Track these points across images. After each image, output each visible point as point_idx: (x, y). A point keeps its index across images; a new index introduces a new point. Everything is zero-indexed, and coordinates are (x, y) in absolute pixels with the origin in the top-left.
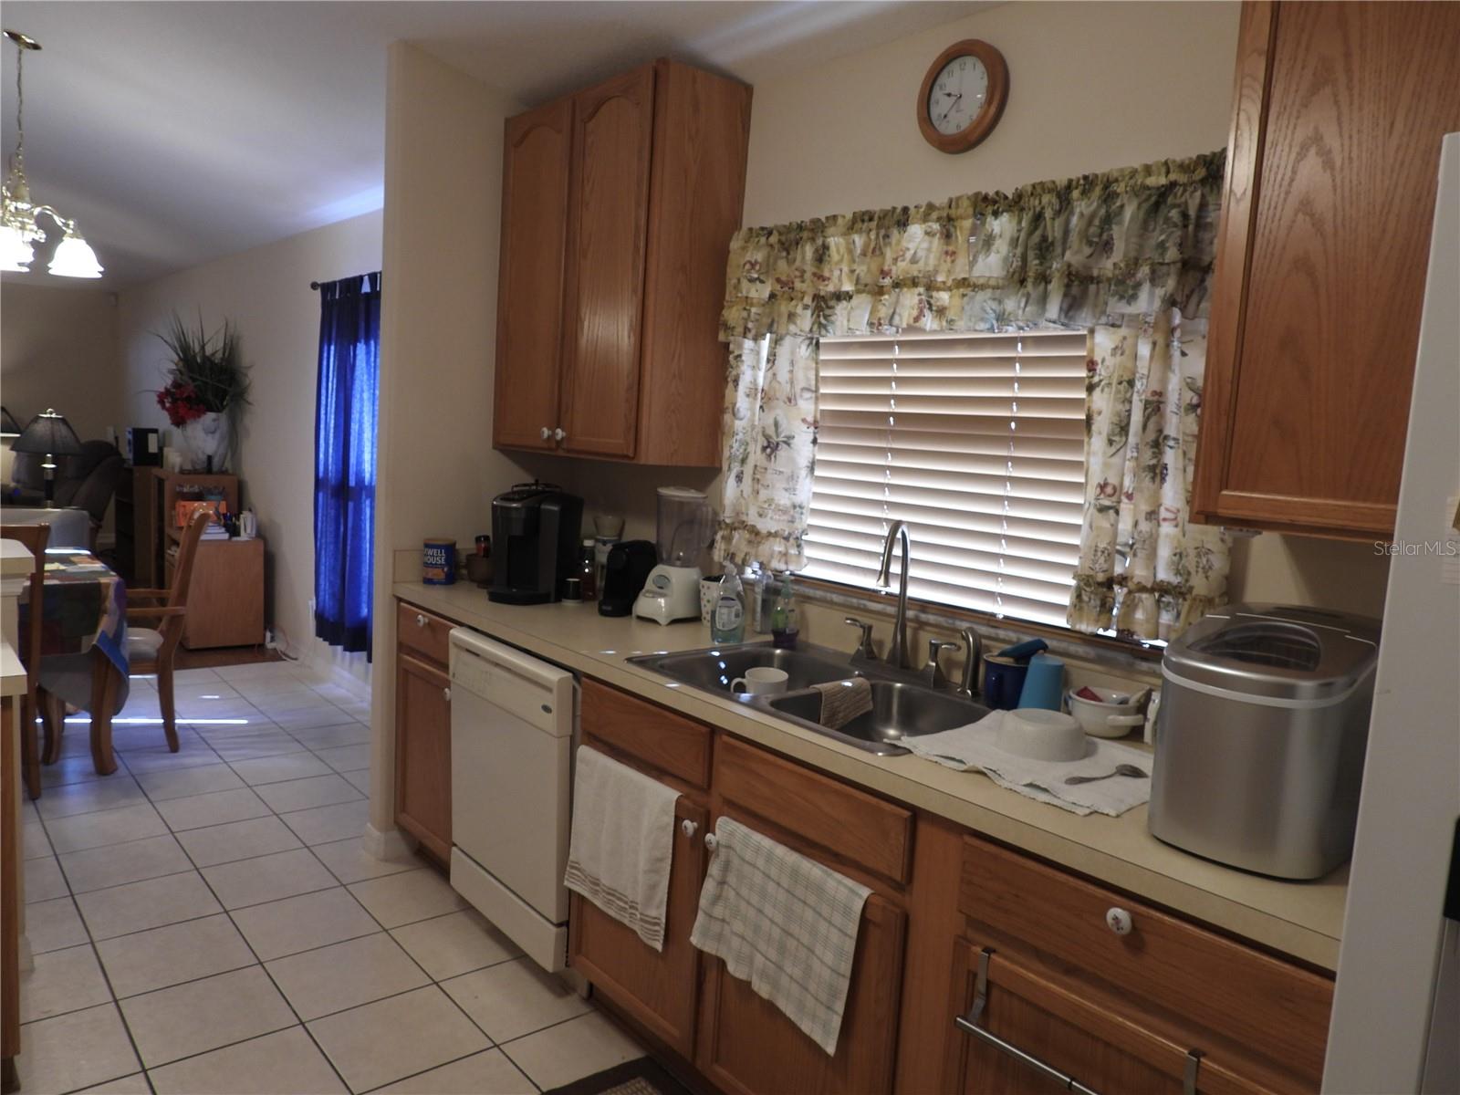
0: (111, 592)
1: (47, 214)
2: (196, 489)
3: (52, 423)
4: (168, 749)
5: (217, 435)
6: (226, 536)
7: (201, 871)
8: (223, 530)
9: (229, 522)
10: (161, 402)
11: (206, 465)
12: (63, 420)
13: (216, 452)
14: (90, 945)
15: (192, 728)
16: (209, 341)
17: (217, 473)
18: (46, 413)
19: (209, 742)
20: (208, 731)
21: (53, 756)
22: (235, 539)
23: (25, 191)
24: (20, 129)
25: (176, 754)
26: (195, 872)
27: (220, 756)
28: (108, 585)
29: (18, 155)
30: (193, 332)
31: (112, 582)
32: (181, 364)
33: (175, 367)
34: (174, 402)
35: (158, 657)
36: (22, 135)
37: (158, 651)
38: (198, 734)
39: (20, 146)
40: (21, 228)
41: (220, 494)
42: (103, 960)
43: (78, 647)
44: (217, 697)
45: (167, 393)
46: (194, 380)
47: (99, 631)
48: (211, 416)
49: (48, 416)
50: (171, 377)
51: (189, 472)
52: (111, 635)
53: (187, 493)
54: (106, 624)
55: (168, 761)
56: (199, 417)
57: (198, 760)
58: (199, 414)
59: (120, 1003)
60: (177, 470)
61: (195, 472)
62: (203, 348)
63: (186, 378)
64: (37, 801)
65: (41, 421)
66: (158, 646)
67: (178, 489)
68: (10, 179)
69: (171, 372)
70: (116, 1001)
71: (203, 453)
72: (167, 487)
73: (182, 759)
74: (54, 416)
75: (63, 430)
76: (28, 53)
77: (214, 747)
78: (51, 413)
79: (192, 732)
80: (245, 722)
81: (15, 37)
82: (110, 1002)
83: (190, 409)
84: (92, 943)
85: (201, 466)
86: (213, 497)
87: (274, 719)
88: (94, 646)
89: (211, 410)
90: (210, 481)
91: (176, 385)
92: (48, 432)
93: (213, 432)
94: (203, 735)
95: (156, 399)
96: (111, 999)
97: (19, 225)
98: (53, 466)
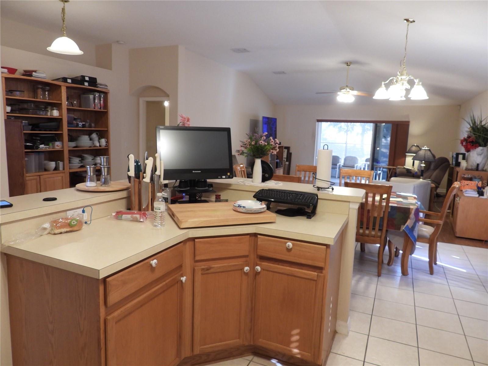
0: (413, 212)
1: (411, 79)
2: (470, 176)
3: (425, 151)
4: (429, 272)
5: (482, 156)
6: (477, 195)
7: (417, 326)
8: (476, 193)
9: (480, 190)
10: (462, 143)
11: (476, 167)
12: (429, 150)
13: (481, 163)
14: (367, 336)
15: (443, 267)
16: (484, 120)
17: (480, 171)
18: (424, 147)
19: (446, 275)
20: (450, 271)
21: (391, 263)
22: (481, 197)
23: (405, 72)
24: (406, 51)
25: (431, 276)
26: (415, 325)
27: (448, 282)
28: (412, 209)
29: (404, 60)
30: (478, 117)
31: (414, 208)
32: (471, 129)
33: (468, 130)
34: (467, 143)
35: (430, 238)
36: (406, 53)
37: (430, 236)
38: (444, 270)
39: (405, 57)
40: (402, 85)
41: (480, 179)
42: (368, 344)
43: (399, 229)
44: (458, 258)
45: (465, 140)
46: (475, 134)
47: (406, 225)
48: (480, 148)
49: (425, 148)
50: (467, 133)
51: (469, 170)
52: (410, 227)
53: (466, 178)
54: (409, 223)
55: (428, 277)
56: (475, 149)
57: (438, 281)
58: (476, 147)
59: (365, 363)
60: (464, 168)
61: (472, 170)
62: (481, 122)
63: (472, 134)
64: (379, 277)
65: (422, 150)
66: (431, 233)
67: (463, 176)
68: (400, 69)
69: (467, 131)
70: (364, 362)
71: (476, 163)
72: (459, 174)
73: (433, 278)
74: (426, 148)
75: (429, 153)
76: (411, 24)
77: (447, 277)
78: (426, 147)
79: (442, 269)
80: (465, 271)
81: (407, 20)
82: (362, 361)
83: (473, 145)
84: (368, 336)
85: (474, 167)
86: (476, 180)
87: (478, 274)
88: (404, 230)
89: (480, 146)
90: (476, 173)
91: (469, 137)
92: (424, 154)
93: (481, 155)
94: (445, 271)
95: (460, 142)
96: (363, 360)
97: (401, 84)
98: (424, 165)
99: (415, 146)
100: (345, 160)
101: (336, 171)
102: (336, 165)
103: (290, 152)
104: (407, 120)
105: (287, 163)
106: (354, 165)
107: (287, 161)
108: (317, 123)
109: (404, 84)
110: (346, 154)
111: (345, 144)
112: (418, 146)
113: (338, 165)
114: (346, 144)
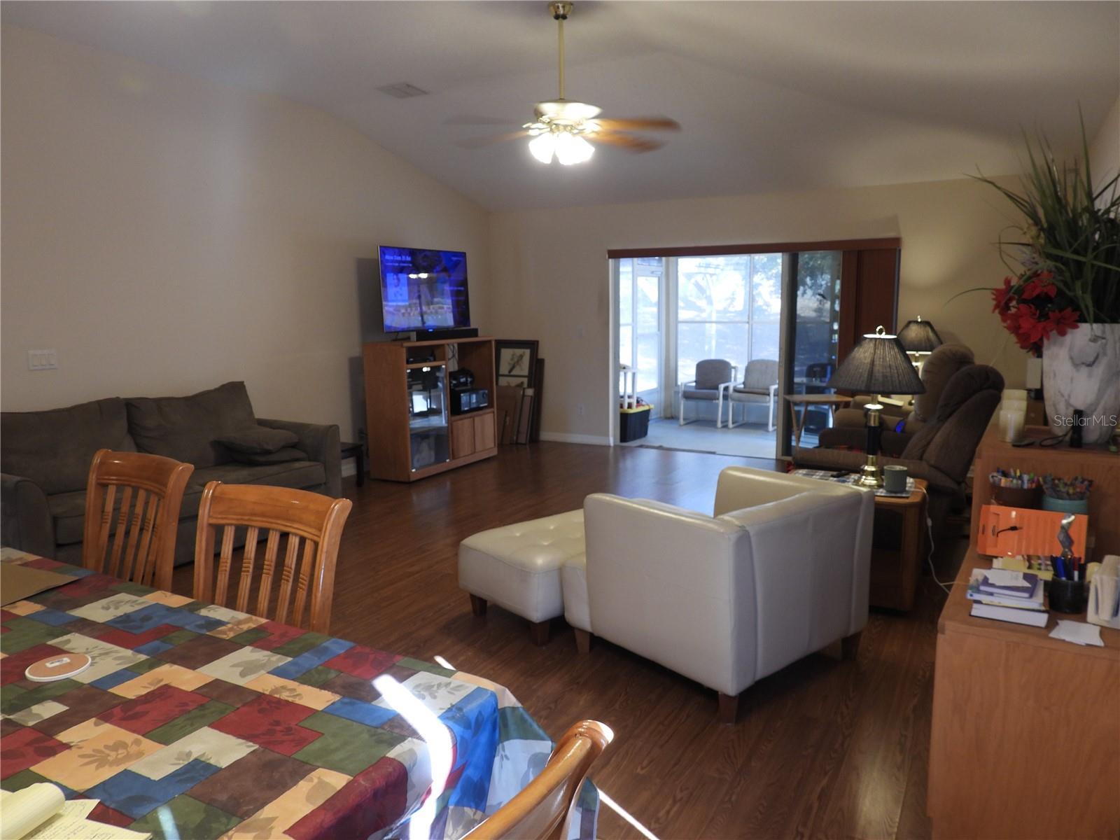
2: (1028, 482)
5: (1099, 370)
9: (1064, 579)
10: (1001, 307)
13: (1093, 407)
17: (1089, 448)
34: (1022, 304)
41: (1079, 496)
53: (1005, 488)
56: (1065, 332)
58: (1062, 325)
67: (993, 478)
71: (1068, 404)
85: (1064, 426)
86: (1061, 503)
90: (1064, 465)
99: (917, 322)
100: (748, 371)
101: (717, 405)
102: (717, 388)
103: (540, 356)
104: (891, 234)
105: (530, 392)
106: (768, 389)
107: (529, 386)
108: (611, 261)
110: (750, 353)
111: (745, 322)
112: (926, 323)
113: (722, 386)
114: (748, 323)
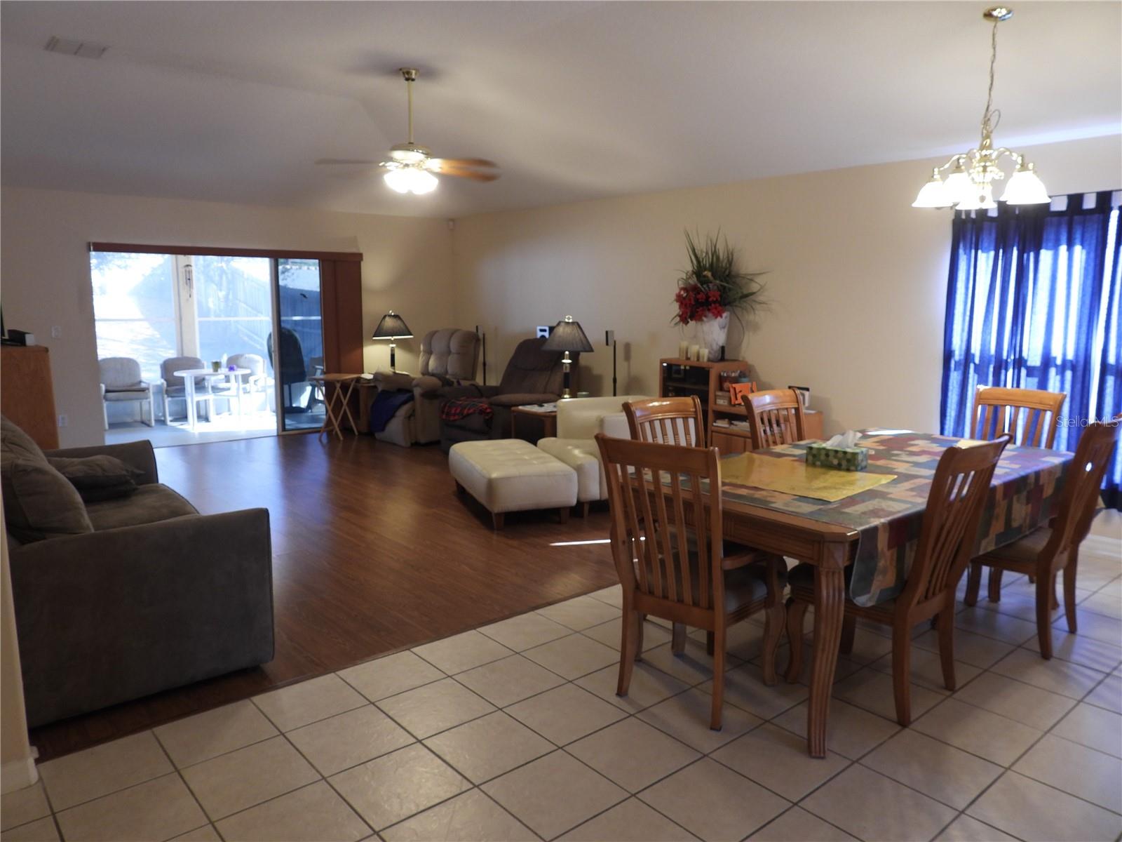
2: (737, 374)
5: (726, 330)
13: (725, 344)
48: (725, 314)
71: (717, 344)
86: (743, 380)
93: (724, 328)
97: (981, 169)
98: (569, 361)
99: (390, 316)
104: (354, 250)
109: (989, 169)
112: (396, 316)
